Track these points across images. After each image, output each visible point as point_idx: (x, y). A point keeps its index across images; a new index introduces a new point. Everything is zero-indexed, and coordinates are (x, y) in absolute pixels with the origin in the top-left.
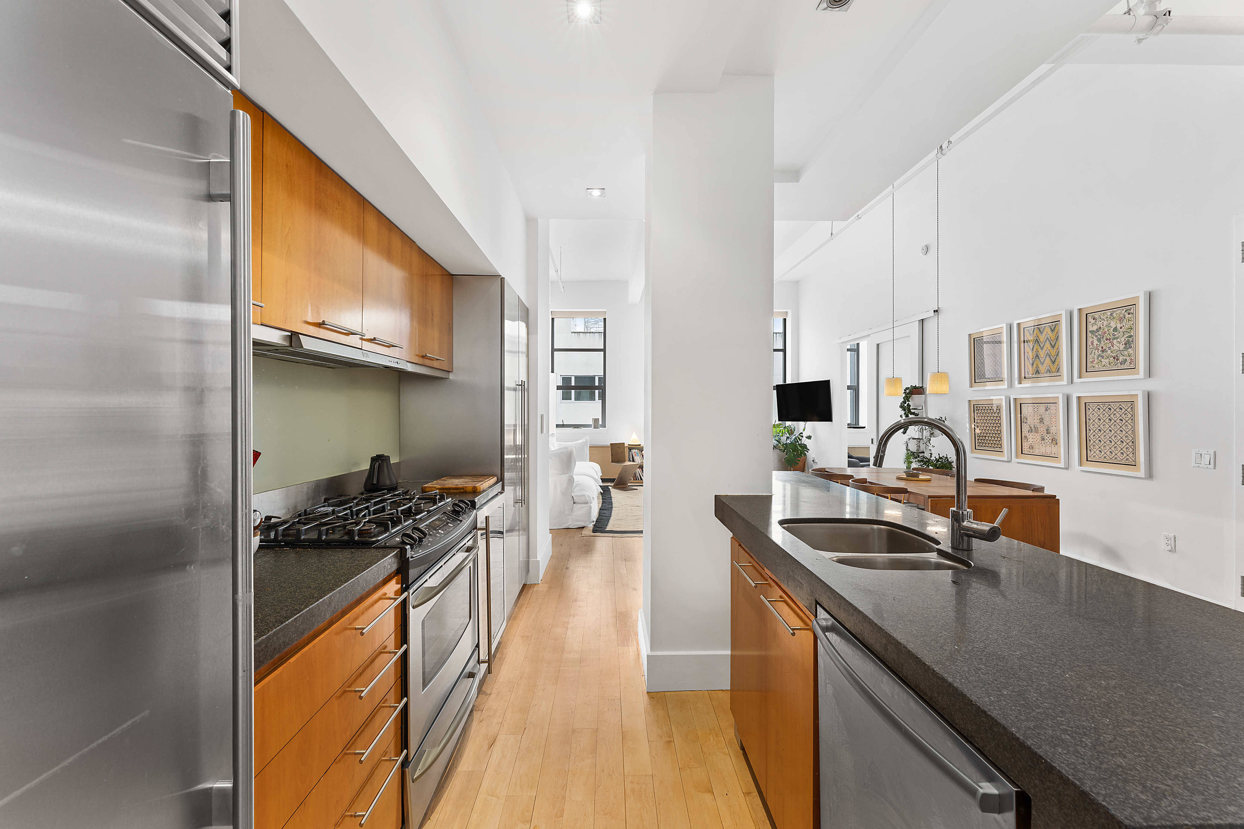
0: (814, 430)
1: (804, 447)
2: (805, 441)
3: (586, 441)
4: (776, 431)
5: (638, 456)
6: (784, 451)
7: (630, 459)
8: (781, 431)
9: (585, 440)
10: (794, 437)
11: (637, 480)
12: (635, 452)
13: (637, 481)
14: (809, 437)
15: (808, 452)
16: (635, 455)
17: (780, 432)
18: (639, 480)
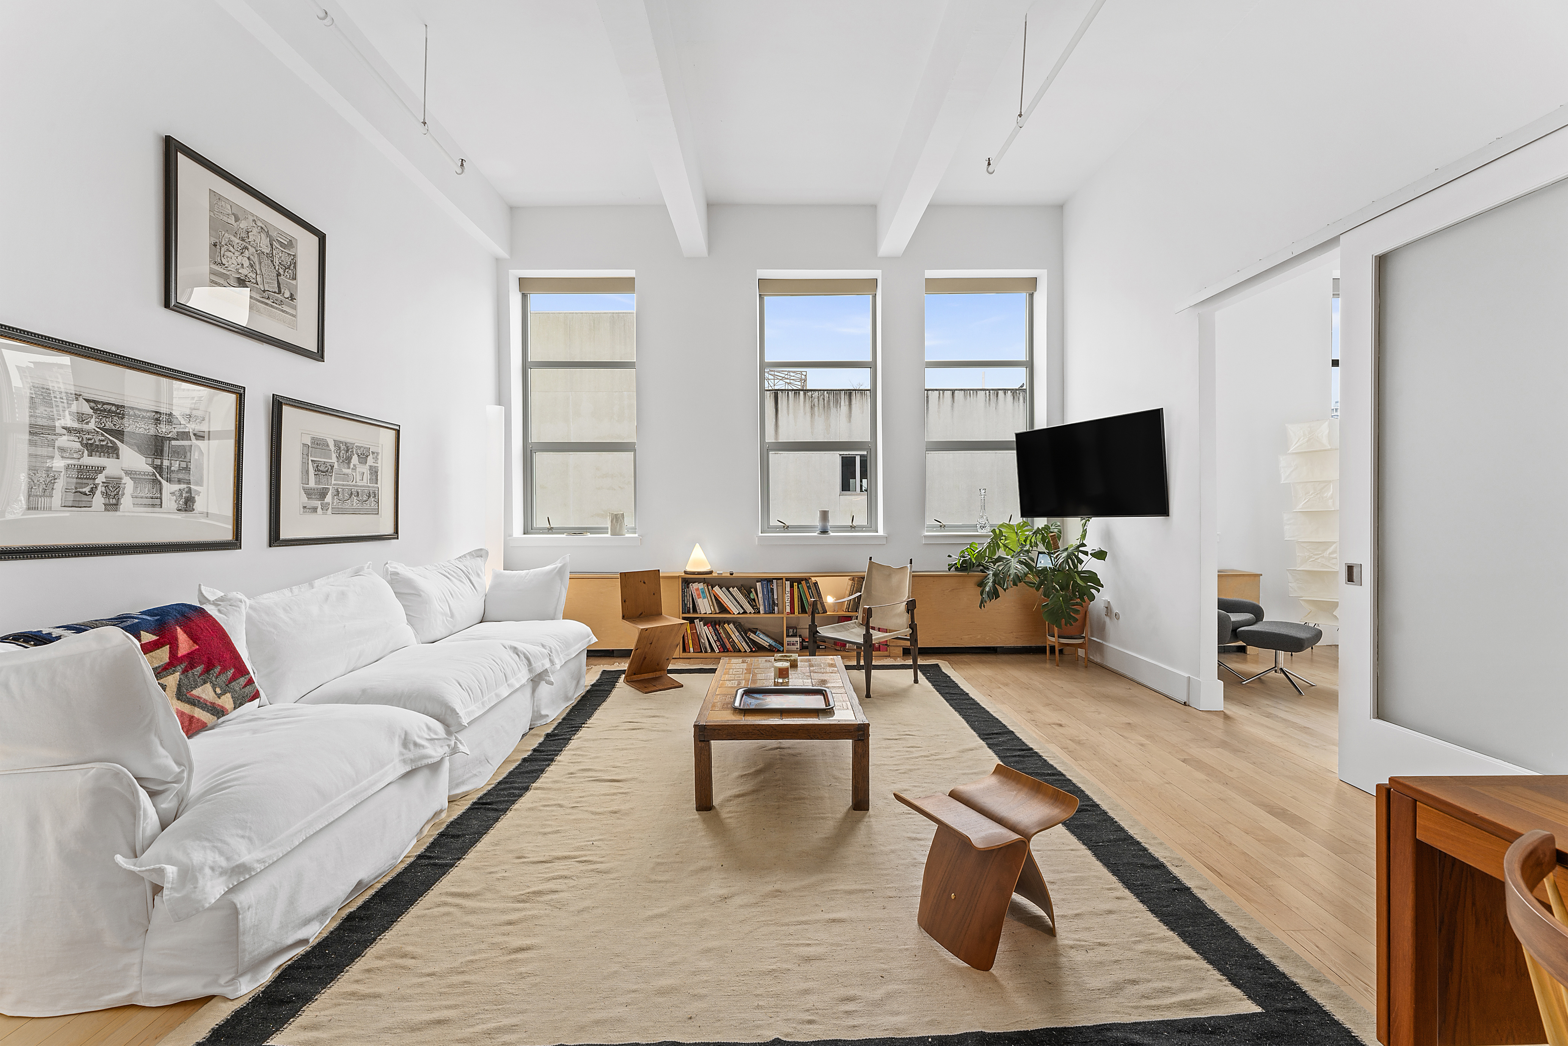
0: (1108, 535)
1: (1092, 578)
2: (1090, 564)
3: (561, 568)
4: (1018, 540)
5: (704, 598)
6: (1038, 589)
7: (686, 605)
8: (1029, 538)
9: (560, 565)
10: (1065, 554)
11: (701, 652)
12: (697, 589)
13: (703, 655)
14: (1100, 555)
15: (1098, 591)
16: (699, 595)
17: (1025, 541)
18: (706, 652)
